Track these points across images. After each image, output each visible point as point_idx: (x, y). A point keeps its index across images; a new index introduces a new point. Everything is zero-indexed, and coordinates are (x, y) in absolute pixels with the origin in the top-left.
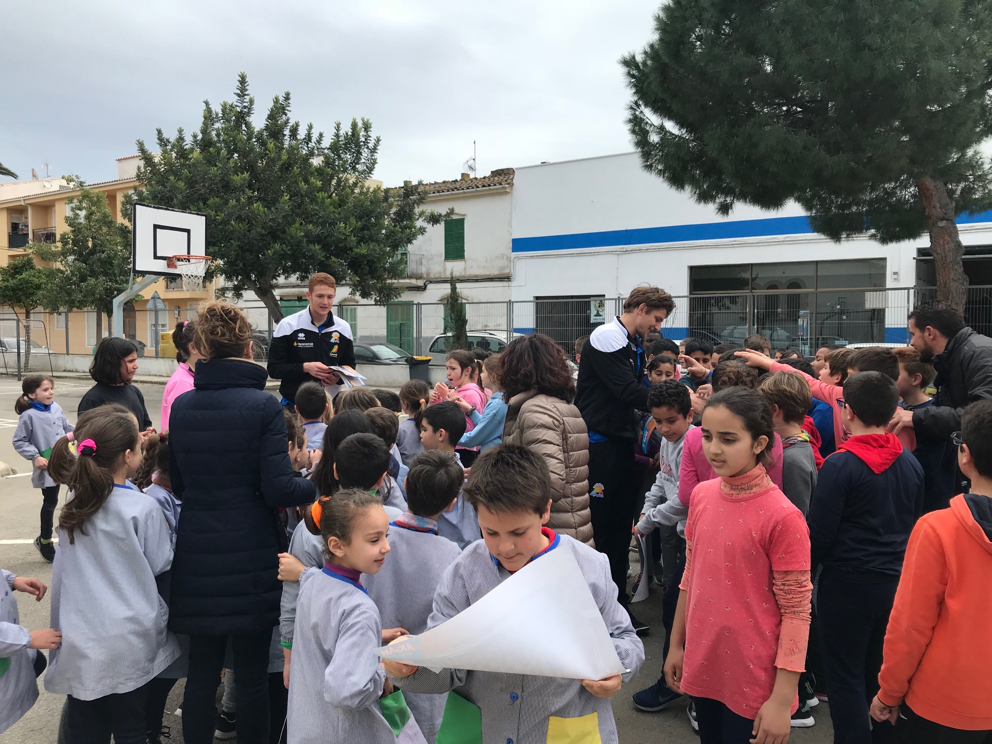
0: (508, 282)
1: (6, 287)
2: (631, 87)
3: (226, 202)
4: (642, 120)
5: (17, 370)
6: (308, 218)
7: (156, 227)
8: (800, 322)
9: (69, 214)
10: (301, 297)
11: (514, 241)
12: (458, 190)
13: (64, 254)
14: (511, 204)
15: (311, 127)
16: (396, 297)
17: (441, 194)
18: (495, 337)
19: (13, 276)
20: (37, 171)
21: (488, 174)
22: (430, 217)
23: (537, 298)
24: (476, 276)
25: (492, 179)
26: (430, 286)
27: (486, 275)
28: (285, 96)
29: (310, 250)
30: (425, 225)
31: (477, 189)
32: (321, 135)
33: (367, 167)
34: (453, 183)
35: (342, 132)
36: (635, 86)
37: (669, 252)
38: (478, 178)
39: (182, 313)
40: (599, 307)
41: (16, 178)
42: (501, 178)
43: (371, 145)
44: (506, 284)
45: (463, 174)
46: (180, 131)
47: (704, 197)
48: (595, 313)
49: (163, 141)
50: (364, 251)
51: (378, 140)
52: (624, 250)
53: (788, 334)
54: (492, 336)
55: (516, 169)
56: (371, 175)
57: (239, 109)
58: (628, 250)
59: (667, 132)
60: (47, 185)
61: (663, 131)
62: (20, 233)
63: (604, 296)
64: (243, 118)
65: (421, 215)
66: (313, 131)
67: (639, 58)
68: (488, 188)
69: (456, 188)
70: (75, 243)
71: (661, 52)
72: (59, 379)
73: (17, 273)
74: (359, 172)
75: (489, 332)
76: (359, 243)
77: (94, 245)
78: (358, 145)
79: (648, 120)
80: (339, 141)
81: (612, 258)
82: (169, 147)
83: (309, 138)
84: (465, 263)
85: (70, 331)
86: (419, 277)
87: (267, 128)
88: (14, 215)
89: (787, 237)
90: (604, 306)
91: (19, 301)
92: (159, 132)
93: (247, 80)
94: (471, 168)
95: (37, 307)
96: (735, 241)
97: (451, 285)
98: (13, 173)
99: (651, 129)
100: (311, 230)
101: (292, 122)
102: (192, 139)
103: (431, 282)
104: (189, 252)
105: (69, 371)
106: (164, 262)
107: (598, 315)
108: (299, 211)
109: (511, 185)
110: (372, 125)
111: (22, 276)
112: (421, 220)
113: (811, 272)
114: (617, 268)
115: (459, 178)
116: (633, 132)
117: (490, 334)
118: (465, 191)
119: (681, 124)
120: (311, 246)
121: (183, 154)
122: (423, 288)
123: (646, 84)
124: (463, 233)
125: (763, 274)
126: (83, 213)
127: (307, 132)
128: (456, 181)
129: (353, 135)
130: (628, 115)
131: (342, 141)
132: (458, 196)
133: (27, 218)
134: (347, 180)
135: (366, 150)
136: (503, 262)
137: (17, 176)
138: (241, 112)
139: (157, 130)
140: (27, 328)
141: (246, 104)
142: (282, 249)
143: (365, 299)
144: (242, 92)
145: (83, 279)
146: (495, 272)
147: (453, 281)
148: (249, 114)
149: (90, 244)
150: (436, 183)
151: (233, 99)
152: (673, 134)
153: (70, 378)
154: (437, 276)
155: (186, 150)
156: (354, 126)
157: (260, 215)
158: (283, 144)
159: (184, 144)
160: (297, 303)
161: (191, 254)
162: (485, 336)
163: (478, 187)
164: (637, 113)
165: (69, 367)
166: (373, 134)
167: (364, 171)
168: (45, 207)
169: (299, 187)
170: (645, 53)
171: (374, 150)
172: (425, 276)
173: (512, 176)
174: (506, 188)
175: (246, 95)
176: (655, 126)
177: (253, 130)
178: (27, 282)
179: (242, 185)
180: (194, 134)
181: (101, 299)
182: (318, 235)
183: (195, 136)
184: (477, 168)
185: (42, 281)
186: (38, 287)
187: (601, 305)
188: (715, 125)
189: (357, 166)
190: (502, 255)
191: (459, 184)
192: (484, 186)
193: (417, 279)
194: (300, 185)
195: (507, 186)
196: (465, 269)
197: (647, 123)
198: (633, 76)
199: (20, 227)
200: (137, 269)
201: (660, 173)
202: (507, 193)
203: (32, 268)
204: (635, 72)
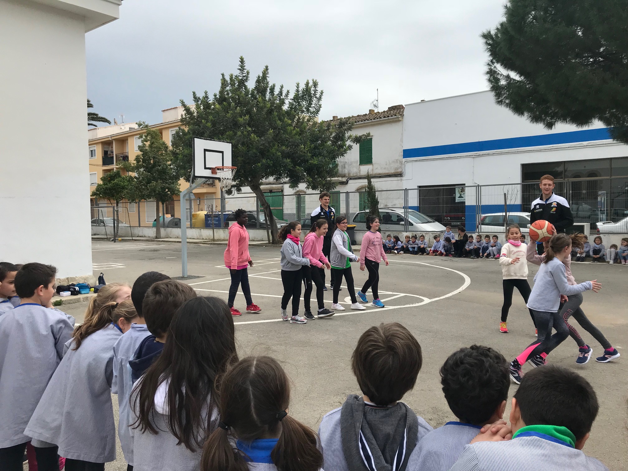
0: (400, 178)
1: (106, 188)
2: (488, 52)
3: (235, 134)
4: (495, 72)
5: (113, 236)
6: (282, 142)
7: (205, 150)
8: (599, 199)
9: (141, 144)
10: (272, 190)
11: (404, 151)
12: (368, 120)
13: (137, 168)
14: (403, 128)
15: (282, 87)
16: (333, 189)
17: (357, 123)
18: (395, 212)
19: (109, 181)
20: (116, 120)
21: (386, 109)
22: (355, 139)
23: (420, 187)
24: (380, 174)
25: (389, 112)
26: (350, 181)
27: (386, 173)
28: (265, 68)
29: (284, 163)
30: (352, 144)
31: (381, 119)
32: (288, 92)
33: (316, 109)
34: (364, 116)
35: (300, 89)
36: (491, 51)
37: (507, 155)
38: (380, 112)
39: (201, 201)
40: (461, 192)
41: (110, 124)
42: (395, 111)
43: (318, 96)
44: (399, 178)
45: (370, 110)
46: (206, 93)
47: (536, 119)
48: (459, 195)
49: (196, 99)
50: (316, 162)
51: (322, 93)
52: (478, 155)
53: (590, 207)
54: (393, 212)
55: (405, 105)
56: (318, 115)
57: (240, 78)
58: (480, 154)
59: (511, 79)
60: (123, 128)
61: (509, 78)
62: (109, 156)
63: (465, 184)
64: (243, 83)
65: (349, 138)
66: (283, 89)
67: (493, 32)
68: (387, 118)
69: (367, 119)
70: (144, 161)
71: (509, 29)
72: (136, 241)
73: (111, 180)
74: (310, 112)
75: (391, 209)
76: (312, 156)
77: (155, 162)
78: (310, 96)
79: (499, 72)
80: (299, 94)
81: (470, 160)
82: (200, 102)
83: (281, 93)
84: (373, 166)
85: (140, 213)
86: (343, 176)
87: (256, 88)
88: (105, 146)
89: (590, 143)
90: (464, 191)
91: (113, 196)
92: (194, 93)
93: (244, 60)
94: (375, 106)
95: (122, 199)
96: (552, 147)
97: (368, 180)
98: (109, 121)
99: (501, 77)
100: (284, 150)
101: (270, 84)
102: (213, 97)
103: (351, 179)
104: (223, 165)
105: (141, 237)
106: (210, 171)
107: (460, 197)
108: (277, 138)
109: (402, 115)
110: (318, 84)
111: (114, 182)
112: (349, 141)
113: (607, 165)
114: (473, 166)
115: (368, 113)
116: (489, 80)
117: (392, 210)
118: (373, 121)
119: (521, 74)
120: (285, 160)
121: (207, 106)
122: (346, 183)
123: (498, 49)
124: (371, 147)
125: (570, 168)
126: (148, 144)
127: (280, 90)
128: (366, 114)
129: (307, 89)
130: (486, 69)
131: (300, 94)
132: (368, 124)
133: (112, 147)
134: (304, 118)
135: (315, 99)
136: (397, 165)
137: (111, 123)
138: (242, 79)
139: (193, 92)
140: (117, 211)
141: (244, 75)
142: (267, 163)
143: (314, 191)
144: (242, 68)
145: (149, 182)
146: (392, 171)
147: (369, 177)
148: (246, 80)
149: (152, 162)
150: (353, 117)
151: (236, 72)
152: (516, 80)
153: (142, 240)
154: (355, 175)
155: (210, 103)
156: (307, 84)
157: (255, 142)
158: (265, 98)
159: (208, 100)
160: (269, 194)
161: (224, 166)
162: (389, 211)
163: (381, 118)
164: (492, 68)
165: (141, 234)
166: (319, 89)
167: (314, 112)
168: (122, 140)
169: (276, 124)
170: (497, 29)
171: (320, 99)
172: (347, 175)
173: (402, 110)
174: (399, 117)
175: (244, 69)
176: (504, 75)
177: (249, 90)
178: (117, 185)
179: (244, 124)
180: (215, 94)
181: (159, 194)
182: (288, 153)
183: (215, 95)
184: (379, 105)
185: (125, 184)
186: (123, 188)
187: (463, 190)
188: (543, 73)
189: (310, 108)
190: (397, 160)
191: (368, 116)
192: (385, 117)
193: (342, 177)
194: (277, 123)
195: (400, 116)
196: (373, 170)
197: (498, 74)
198: (489, 44)
199: (109, 153)
200: (196, 175)
201: (508, 105)
202: (400, 121)
203: (120, 177)
204: (490, 42)
